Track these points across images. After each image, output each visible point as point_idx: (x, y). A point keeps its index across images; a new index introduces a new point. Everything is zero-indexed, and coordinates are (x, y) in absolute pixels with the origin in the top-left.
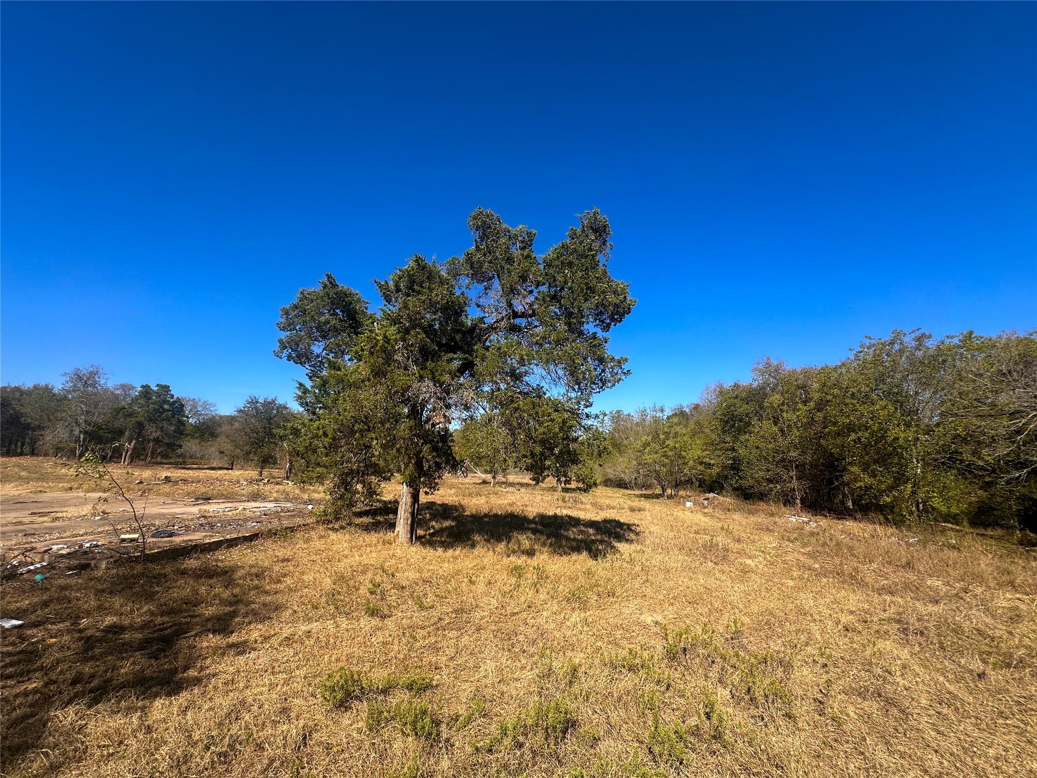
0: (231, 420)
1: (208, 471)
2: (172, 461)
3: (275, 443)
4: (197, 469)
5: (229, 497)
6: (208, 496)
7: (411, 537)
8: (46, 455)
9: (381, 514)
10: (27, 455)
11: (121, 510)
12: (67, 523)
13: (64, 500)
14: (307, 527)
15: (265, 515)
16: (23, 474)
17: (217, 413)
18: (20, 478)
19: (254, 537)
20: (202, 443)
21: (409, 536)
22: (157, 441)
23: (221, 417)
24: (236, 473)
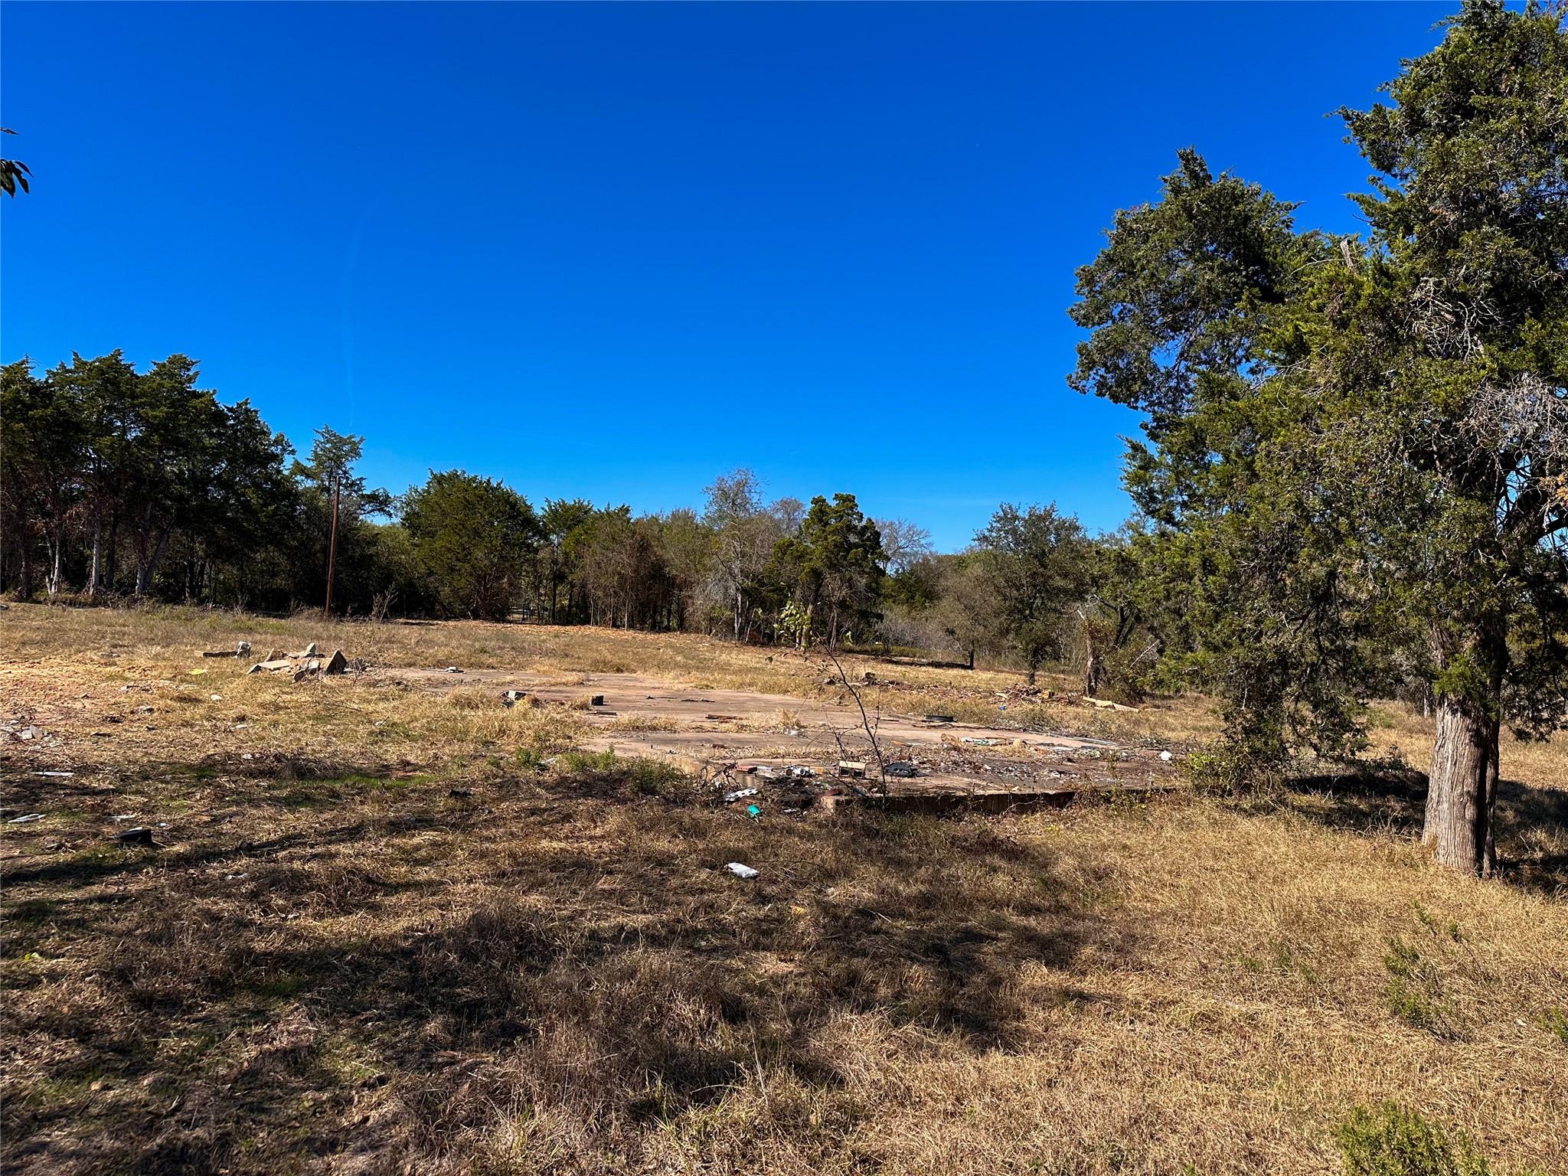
0: (960, 563)
1: (931, 669)
2: (867, 647)
3: (1055, 610)
4: (911, 664)
5: (986, 721)
6: (948, 713)
7: (1479, 858)
8: (698, 631)
9: (1361, 795)
10: (675, 630)
11: (821, 723)
12: (755, 735)
13: (739, 702)
14: (1172, 797)
15: (1069, 760)
16: (679, 658)
17: (933, 549)
18: (677, 665)
19: (1062, 800)
20: (913, 613)
21: (1471, 853)
22: (843, 605)
23: (940, 560)
24: (981, 677)
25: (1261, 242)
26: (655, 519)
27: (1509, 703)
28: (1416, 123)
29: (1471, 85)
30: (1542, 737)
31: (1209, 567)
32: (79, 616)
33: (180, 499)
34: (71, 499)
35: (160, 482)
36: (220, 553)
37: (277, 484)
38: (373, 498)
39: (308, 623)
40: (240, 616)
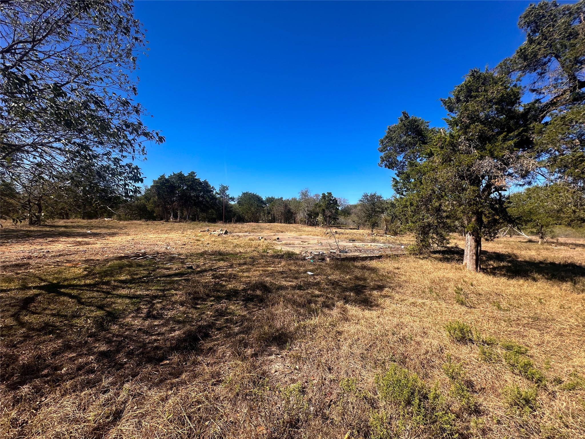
0: (355, 206)
1: (349, 230)
2: (335, 226)
3: (377, 216)
4: (345, 229)
5: (363, 241)
6: (354, 239)
7: (477, 268)
8: (298, 223)
9: (448, 254)
10: (293, 223)
11: (326, 242)
12: (312, 245)
13: (308, 238)
14: (404, 256)
15: (381, 248)
16: (295, 229)
17: (349, 204)
18: (294, 231)
19: (380, 257)
20: (345, 218)
21: (475, 267)
22: (330, 217)
23: (351, 206)
24: (361, 231)
25: (422, 131)
26: (288, 200)
27: (483, 233)
28: (458, 100)
29: (472, 90)
30: (492, 240)
31: (411, 204)
32: (177, 224)
33: (194, 200)
34: (174, 201)
35: (190, 197)
36: (202, 211)
37: (213, 196)
38: (231, 198)
39: (220, 224)
40: (207, 223)
